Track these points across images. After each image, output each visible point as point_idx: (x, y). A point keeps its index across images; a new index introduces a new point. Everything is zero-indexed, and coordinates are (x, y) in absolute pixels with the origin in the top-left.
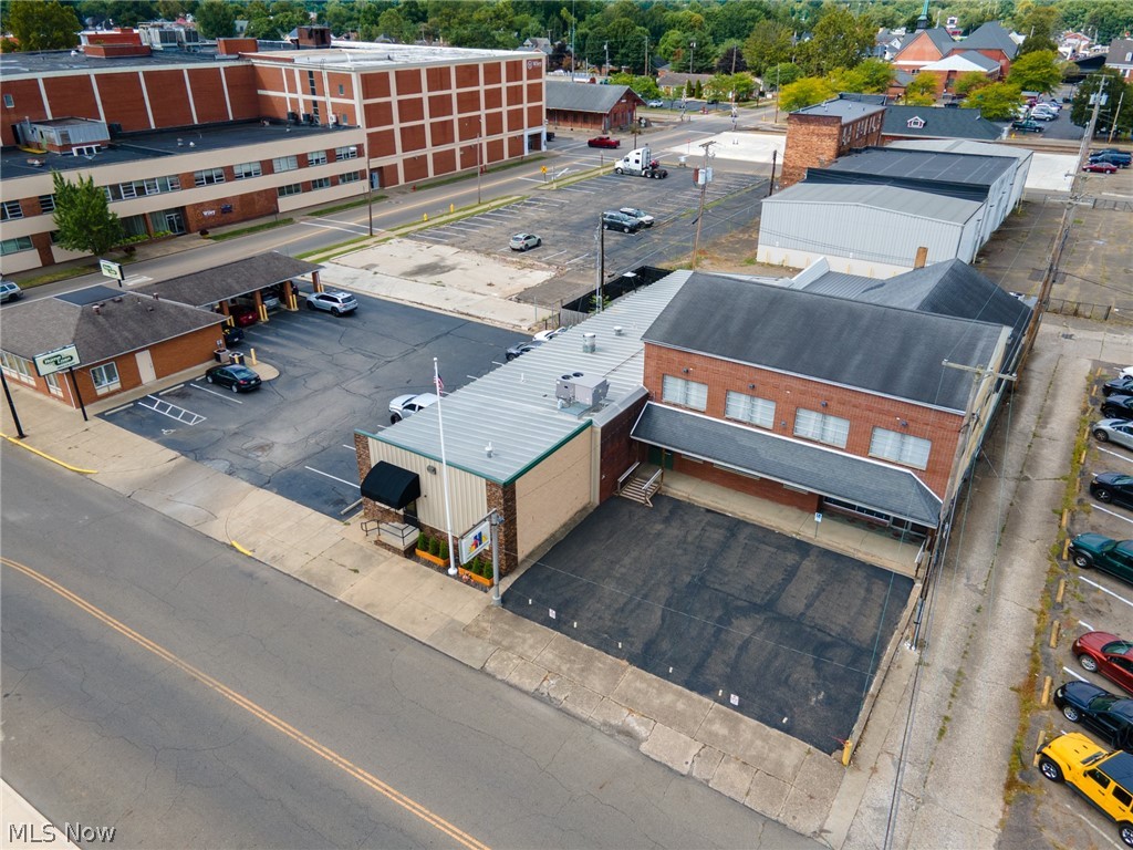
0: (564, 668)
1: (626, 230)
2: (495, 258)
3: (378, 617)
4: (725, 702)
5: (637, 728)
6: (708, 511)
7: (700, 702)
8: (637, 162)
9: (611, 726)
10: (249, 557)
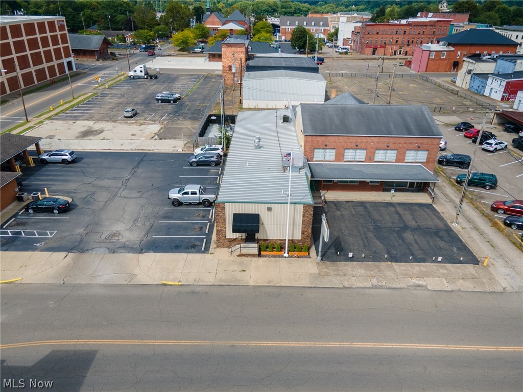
0: (372, 273)
1: (172, 102)
2: (120, 123)
3: (279, 285)
4: (436, 261)
5: (419, 283)
6: (347, 202)
7: (427, 265)
8: (141, 71)
9: (411, 286)
10: (181, 285)
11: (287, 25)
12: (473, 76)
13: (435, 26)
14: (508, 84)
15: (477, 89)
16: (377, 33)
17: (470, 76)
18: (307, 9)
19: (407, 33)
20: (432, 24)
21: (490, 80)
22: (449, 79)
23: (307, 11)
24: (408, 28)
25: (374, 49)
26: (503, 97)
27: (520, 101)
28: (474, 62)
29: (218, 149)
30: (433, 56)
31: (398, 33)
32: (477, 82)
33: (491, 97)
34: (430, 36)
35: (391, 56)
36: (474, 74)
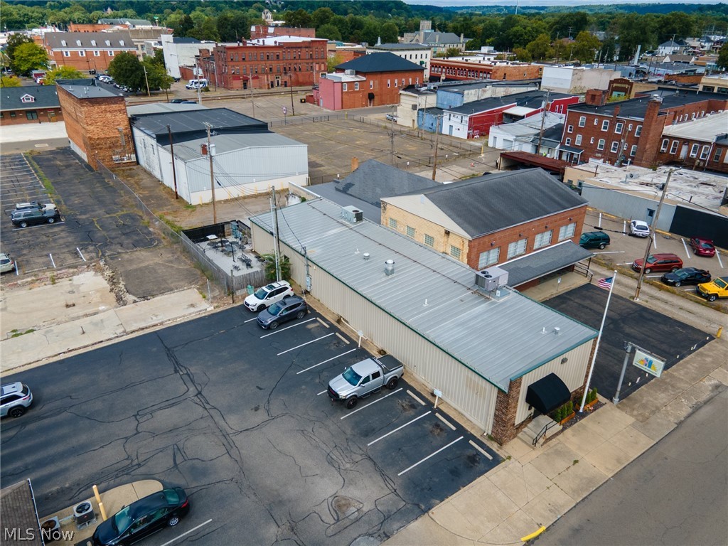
1: (51, 221)
9: (713, 390)
10: (548, 529)
11: (61, 47)
12: (420, 112)
13: (310, 47)
14: (470, 119)
15: (431, 126)
16: (244, 59)
17: (416, 112)
18: (40, 15)
19: (281, 58)
20: (307, 45)
21: (446, 116)
22: (383, 116)
23: (42, 18)
24: (281, 52)
25: (244, 80)
26: (469, 134)
27: (495, 138)
28: (417, 95)
29: (286, 288)
30: (346, 89)
31: (270, 57)
32: (428, 119)
33: (453, 135)
34: (308, 61)
35: (269, 88)
36: (419, 110)
